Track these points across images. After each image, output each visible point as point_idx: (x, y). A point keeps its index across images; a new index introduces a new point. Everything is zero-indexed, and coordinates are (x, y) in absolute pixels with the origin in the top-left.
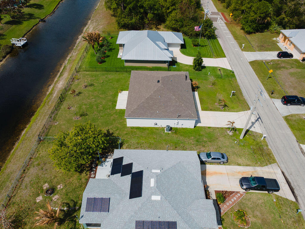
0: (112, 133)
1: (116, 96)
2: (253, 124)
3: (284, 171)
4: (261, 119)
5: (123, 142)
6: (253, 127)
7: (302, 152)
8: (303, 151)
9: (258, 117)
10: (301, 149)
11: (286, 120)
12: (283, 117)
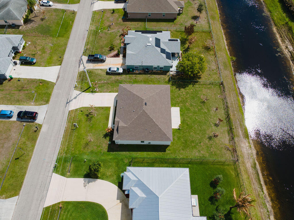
0: (176, 88)
1: (183, 121)
2: (75, 98)
5: (169, 82)
9: (68, 104)
11: (49, 101)
12: (49, 104)
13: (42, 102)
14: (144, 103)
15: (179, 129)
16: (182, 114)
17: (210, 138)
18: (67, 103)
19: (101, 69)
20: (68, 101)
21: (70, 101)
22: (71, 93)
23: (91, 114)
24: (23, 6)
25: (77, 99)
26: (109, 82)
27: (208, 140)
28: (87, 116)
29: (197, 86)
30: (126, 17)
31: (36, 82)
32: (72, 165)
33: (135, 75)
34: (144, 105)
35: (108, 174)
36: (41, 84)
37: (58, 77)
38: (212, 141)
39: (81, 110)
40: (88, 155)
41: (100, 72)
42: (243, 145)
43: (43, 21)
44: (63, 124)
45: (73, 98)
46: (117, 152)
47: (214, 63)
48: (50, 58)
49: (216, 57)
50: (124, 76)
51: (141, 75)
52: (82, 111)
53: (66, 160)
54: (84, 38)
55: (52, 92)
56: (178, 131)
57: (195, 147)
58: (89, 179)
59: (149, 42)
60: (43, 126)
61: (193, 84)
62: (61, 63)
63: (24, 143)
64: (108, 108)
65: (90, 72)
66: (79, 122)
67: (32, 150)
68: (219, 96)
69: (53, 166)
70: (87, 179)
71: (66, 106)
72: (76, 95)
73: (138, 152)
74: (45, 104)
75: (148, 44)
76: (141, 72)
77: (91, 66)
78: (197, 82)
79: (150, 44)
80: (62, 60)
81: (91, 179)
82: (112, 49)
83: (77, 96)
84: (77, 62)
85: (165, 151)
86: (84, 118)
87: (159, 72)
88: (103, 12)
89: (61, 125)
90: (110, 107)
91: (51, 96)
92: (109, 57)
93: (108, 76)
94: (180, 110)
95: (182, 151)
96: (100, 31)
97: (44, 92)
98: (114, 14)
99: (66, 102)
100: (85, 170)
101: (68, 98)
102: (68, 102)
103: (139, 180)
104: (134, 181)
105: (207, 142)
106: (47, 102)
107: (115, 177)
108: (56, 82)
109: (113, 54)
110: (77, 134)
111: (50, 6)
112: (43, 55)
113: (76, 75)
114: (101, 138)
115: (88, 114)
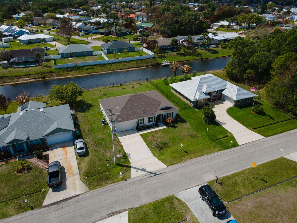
2: (143, 170)
3: (80, 197)
4: (154, 176)
6: (137, 170)
7: (114, 213)
8: (117, 214)
9: (158, 173)
10: (120, 212)
11: (168, 198)
12: (173, 195)
13: (177, 205)
21: (152, 173)
22: (139, 179)
23: (157, 146)
25: (144, 167)
28: (161, 149)
44: (188, 163)
45: (144, 173)
55: (150, 204)
60: (209, 181)
63: (244, 187)
66: (173, 152)
67: (242, 172)
71: (163, 173)
72: (139, 171)
74: (178, 199)
89: (191, 164)
90: (140, 135)
91: (157, 201)
99: (156, 176)
101: (148, 178)
102: (154, 175)
106: (171, 199)
108: (125, 210)
115: (159, 149)
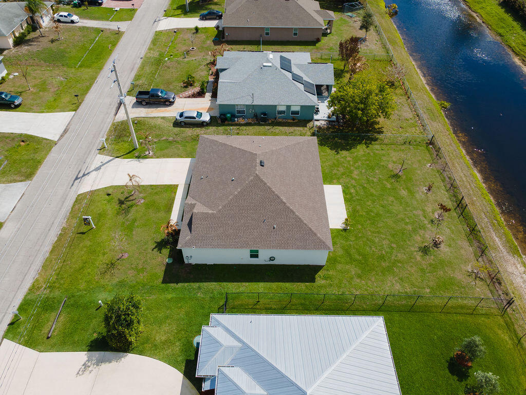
0: (331, 149)
1: (353, 214)
2: (98, 169)
9: (77, 181)
11: (34, 174)
12: (31, 180)
13: (16, 177)
14: (258, 161)
15: (345, 230)
16: (349, 199)
17: (425, 250)
18: (77, 178)
19: (163, 118)
20: (81, 175)
21: (84, 175)
22: (88, 160)
23: (131, 198)
24: (18, 16)
25: (102, 170)
26: (179, 139)
27: (420, 253)
28: (121, 203)
29: (376, 146)
30: (221, 38)
31: (13, 139)
32: (62, 318)
33: (238, 127)
34: (258, 164)
35: (160, 337)
36: (22, 143)
37: (65, 131)
38: (432, 257)
39: (108, 193)
40: (109, 291)
41: (159, 122)
42: (510, 269)
43: (54, 43)
45: (93, 168)
46: (186, 284)
47: (406, 108)
48: (55, 100)
49: (409, 98)
50: (212, 129)
51: (251, 128)
52: (109, 195)
53: (48, 306)
54: (133, 69)
55: (45, 159)
56: (344, 233)
57: (389, 270)
58: (103, 352)
59: (268, 61)
60: (4, 227)
61: (366, 143)
62: (78, 107)
64: (173, 188)
65: (138, 123)
66: (100, 217)
68: (430, 165)
69: (8, 319)
70: (97, 354)
71: (73, 185)
72: (101, 164)
73: (244, 284)
74: (21, 181)
75: (265, 64)
76: (250, 121)
77: (143, 112)
78: (376, 140)
79: (270, 64)
80: (81, 103)
81: (108, 354)
82: (188, 84)
83: (101, 166)
84: (112, 106)
85: (313, 280)
86: (111, 208)
87: (289, 121)
88: (175, 32)
89: (53, 223)
90: (177, 186)
91: (41, 165)
92: (181, 98)
93: (177, 129)
94: (344, 192)
95: (358, 281)
96: (167, 59)
97: (26, 157)
98: (198, 35)
99: (75, 177)
100: (96, 328)
101: (80, 170)
102: (79, 177)
103: (246, 347)
104: (232, 348)
105: (419, 258)
106: (29, 176)
107: (177, 348)
108: (59, 139)
109: (190, 92)
110: (88, 243)
111: (72, 22)
112: (41, 93)
113: (107, 126)
114: (150, 251)
115: (123, 199)
